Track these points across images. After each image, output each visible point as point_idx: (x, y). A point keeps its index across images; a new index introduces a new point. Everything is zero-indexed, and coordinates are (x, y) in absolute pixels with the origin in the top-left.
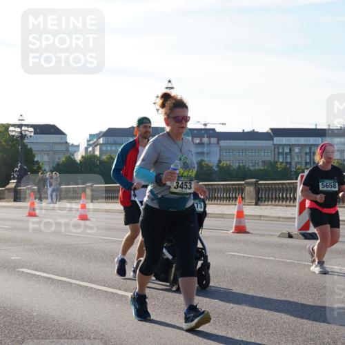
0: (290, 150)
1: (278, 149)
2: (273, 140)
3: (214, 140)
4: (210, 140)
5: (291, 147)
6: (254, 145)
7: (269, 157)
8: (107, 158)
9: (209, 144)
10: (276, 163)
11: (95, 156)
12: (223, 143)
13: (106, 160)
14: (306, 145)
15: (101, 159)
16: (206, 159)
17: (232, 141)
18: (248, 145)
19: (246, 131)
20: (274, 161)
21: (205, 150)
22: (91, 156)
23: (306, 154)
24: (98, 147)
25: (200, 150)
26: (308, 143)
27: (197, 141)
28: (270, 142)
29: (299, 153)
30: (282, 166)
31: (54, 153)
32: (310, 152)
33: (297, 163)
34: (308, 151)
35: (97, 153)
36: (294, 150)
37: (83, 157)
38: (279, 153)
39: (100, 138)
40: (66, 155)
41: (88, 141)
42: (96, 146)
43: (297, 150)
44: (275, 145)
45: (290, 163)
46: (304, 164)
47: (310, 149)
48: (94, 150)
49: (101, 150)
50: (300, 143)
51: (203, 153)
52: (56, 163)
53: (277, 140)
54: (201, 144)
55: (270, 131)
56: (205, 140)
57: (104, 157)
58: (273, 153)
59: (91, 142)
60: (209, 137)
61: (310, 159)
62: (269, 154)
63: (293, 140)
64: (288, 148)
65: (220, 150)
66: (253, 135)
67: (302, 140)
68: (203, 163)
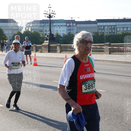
0: (104, 28)
1: (99, 27)
2: (97, 24)
3: (75, 24)
4: (73, 24)
5: (104, 26)
6: (90, 26)
7: (96, 31)
8: (34, 32)
9: (73, 26)
10: (98, 33)
11: (29, 31)
12: (78, 25)
13: (33, 33)
14: (110, 26)
15: (31, 32)
16: (72, 32)
17: (81, 25)
18: (88, 26)
19: (87, 21)
20: (98, 32)
21: (71, 28)
22: (27, 31)
23: (110, 29)
24: (30, 27)
25: (69, 28)
26: (111, 25)
27: (68, 25)
28: (96, 25)
29: (107, 28)
30: (101, 34)
31: (13, 30)
32: (111, 28)
33: (106, 33)
34: (110, 28)
35: (30, 30)
36: (105, 28)
37: (24, 32)
38: (99, 29)
39: (30, 24)
40: (18, 31)
41: (26, 25)
42: (29, 27)
43: (106, 28)
44: (98, 26)
45: (104, 33)
46: (109, 33)
47: (111, 27)
48: (28, 29)
49: (31, 29)
50: (107, 25)
51: (70, 29)
52: (14, 34)
53: (99, 24)
54: (70, 26)
55: (96, 20)
56: (71, 24)
57: (32, 31)
58: (97, 29)
59: (27, 26)
60: (73, 23)
61: (111, 31)
62: (96, 29)
63: (105, 24)
64: (103, 27)
65: (77, 28)
66: (89, 22)
67: (108, 24)
68: (70, 33)
